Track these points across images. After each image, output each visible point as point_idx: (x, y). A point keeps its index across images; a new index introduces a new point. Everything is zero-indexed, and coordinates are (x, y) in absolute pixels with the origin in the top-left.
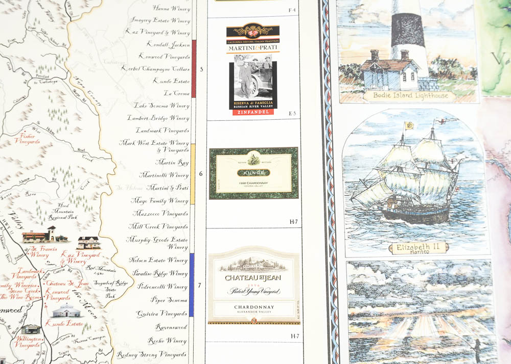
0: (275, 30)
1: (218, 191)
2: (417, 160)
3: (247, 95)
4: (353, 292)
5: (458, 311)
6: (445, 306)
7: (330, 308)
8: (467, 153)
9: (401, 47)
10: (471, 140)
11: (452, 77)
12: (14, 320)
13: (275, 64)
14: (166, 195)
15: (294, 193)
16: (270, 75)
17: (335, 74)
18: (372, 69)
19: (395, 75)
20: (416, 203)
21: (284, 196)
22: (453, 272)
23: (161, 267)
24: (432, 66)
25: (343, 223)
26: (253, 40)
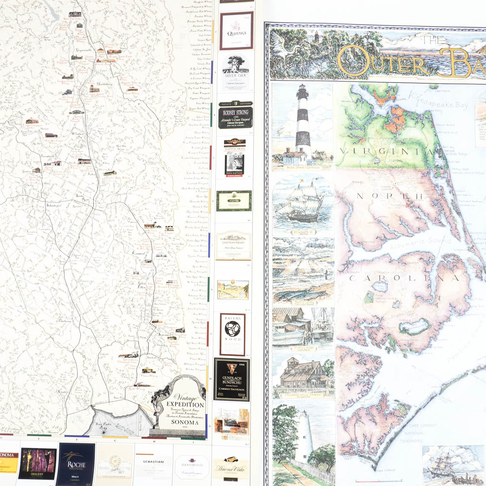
0: (244, 141)
1: (220, 208)
2: (305, 195)
3: (232, 168)
4: (275, 250)
5: (319, 258)
6: (314, 256)
7: (265, 256)
8: (327, 193)
9: (300, 146)
10: (329, 187)
11: (322, 159)
12: (142, 258)
13: (243, 156)
14: (199, 210)
15: (250, 209)
16: (241, 161)
17: (271, 158)
18: (287, 156)
19: (297, 158)
20: (303, 214)
21: (246, 210)
22: (318, 242)
23: (197, 238)
24: (313, 155)
25: (272, 221)
26: (235, 145)
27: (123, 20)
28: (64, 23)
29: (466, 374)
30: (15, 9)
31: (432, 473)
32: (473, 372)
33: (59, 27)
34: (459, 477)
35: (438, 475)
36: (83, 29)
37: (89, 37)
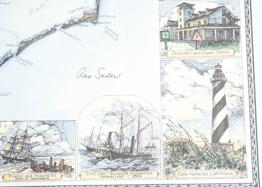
29: (53, 30)
31: (4, 158)
32: (63, 27)
34: (40, 162)
35: (11, 160)
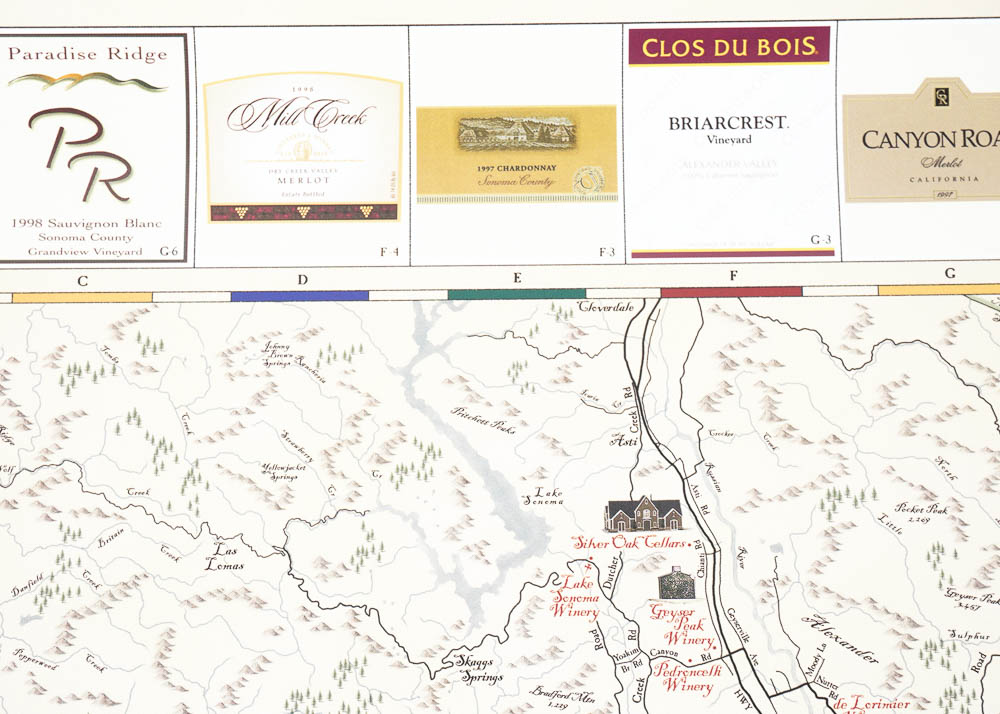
27: (939, 549)
28: (580, 572)
30: (277, 489)
33: (548, 595)
36: (698, 607)
37: (739, 658)
